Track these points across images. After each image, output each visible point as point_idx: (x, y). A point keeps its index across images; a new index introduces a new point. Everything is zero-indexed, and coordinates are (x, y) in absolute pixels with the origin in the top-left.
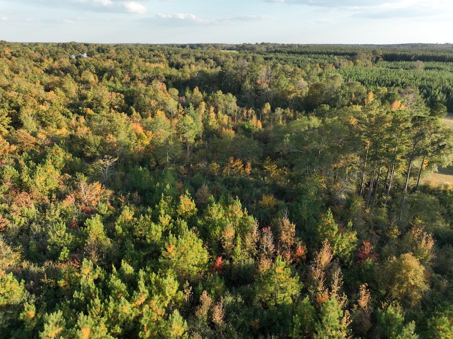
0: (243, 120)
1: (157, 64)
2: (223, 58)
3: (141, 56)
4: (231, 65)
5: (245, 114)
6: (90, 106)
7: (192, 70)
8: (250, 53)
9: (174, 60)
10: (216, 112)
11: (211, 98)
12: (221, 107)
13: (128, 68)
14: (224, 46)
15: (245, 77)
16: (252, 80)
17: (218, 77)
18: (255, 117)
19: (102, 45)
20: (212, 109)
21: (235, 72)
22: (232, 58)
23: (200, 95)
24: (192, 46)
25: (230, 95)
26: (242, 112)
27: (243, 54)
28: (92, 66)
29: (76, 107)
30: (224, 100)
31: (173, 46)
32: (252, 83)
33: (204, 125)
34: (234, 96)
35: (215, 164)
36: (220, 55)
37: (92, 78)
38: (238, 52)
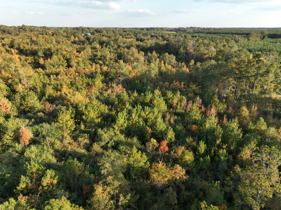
0: (179, 68)
1: (130, 39)
2: (167, 36)
3: (120, 35)
4: (173, 40)
6: (100, 59)
7: (150, 42)
8: (183, 33)
9: (139, 37)
10: (164, 64)
11: (161, 57)
12: (167, 61)
14: (167, 29)
15: (180, 46)
17: (165, 46)
18: (185, 66)
19: (98, 28)
20: (163, 62)
21: (175, 43)
22: (172, 36)
23: (156, 55)
24: (147, 29)
25: (172, 55)
26: (179, 64)
27: (179, 34)
29: (93, 59)
30: (169, 58)
31: (136, 29)
32: (184, 49)
33: (159, 69)
34: (175, 56)
35: (167, 83)
36: (165, 34)
37: (98, 46)
38: (175, 33)
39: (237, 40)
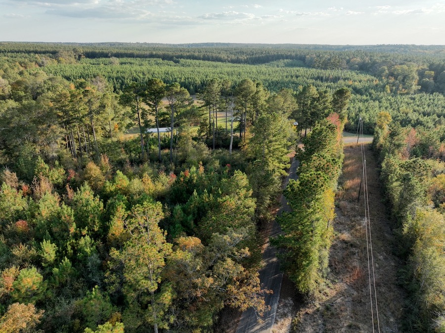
39: (41, 63)
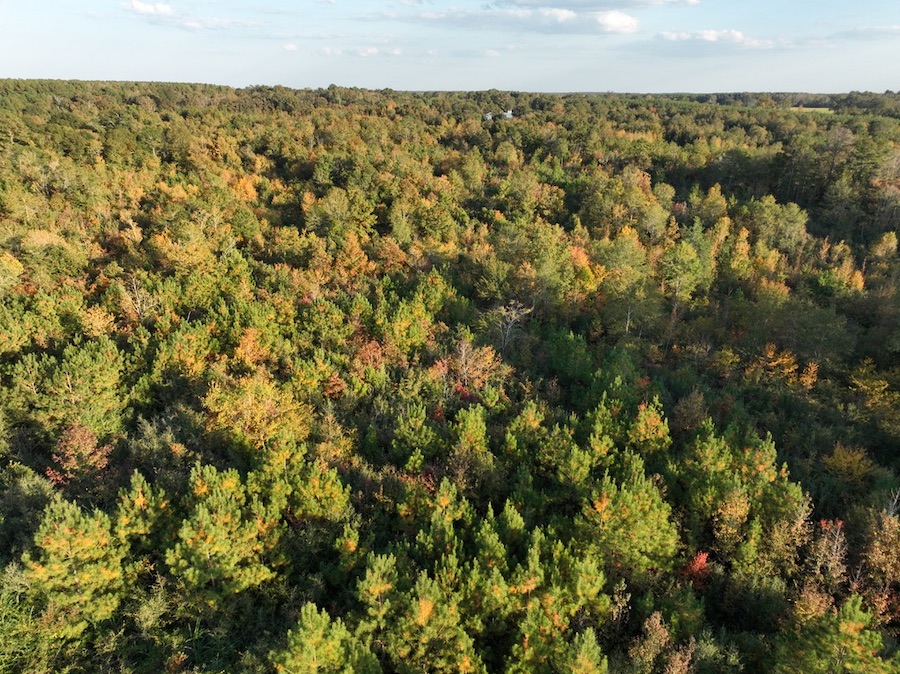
0: (817, 266)
1: (640, 133)
2: (792, 125)
3: (611, 117)
4: (807, 141)
5: (823, 252)
6: (501, 207)
7: (713, 147)
8: (867, 113)
9: (677, 127)
10: (752, 241)
11: (745, 210)
12: (767, 231)
13: (581, 139)
14: (798, 98)
15: (840, 169)
16: (857, 177)
17: (771, 166)
18: (848, 263)
19: (542, 95)
20: (745, 234)
21: (816, 156)
22: (814, 124)
23: (722, 202)
24: (722, 99)
25: (794, 207)
26: (818, 247)
27: (846, 117)
28: (518, 134)
29: (477, 207)
30: (777, 217)
31: (680, 97)
32: (858, 183)
33: (720, 266)
34: (804, 211)
35: (730, 353)
36: (785, 117)
37: (513, 156)
38: (832, 112)
